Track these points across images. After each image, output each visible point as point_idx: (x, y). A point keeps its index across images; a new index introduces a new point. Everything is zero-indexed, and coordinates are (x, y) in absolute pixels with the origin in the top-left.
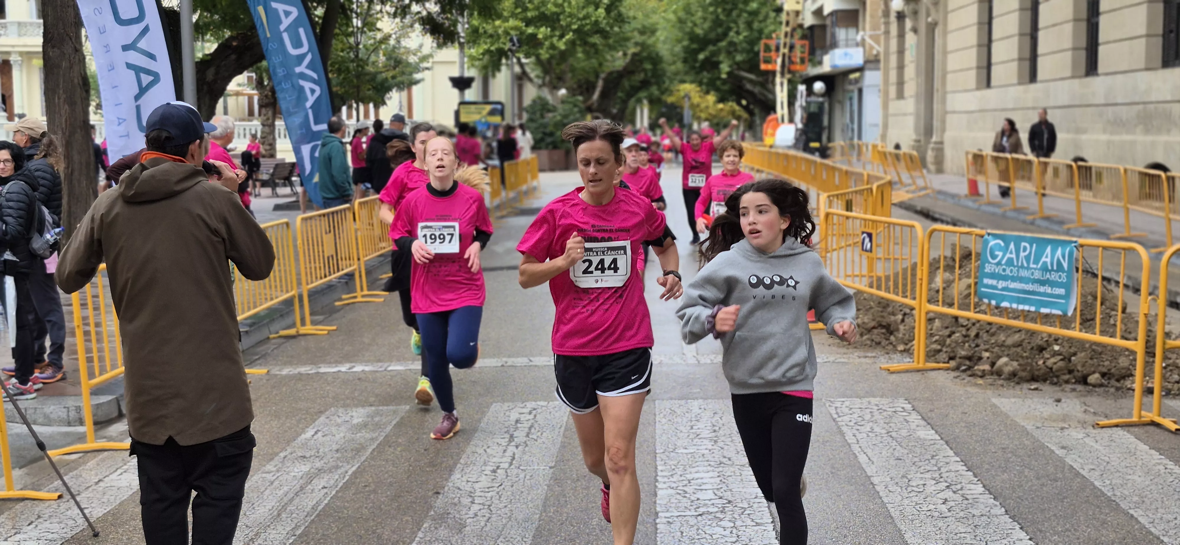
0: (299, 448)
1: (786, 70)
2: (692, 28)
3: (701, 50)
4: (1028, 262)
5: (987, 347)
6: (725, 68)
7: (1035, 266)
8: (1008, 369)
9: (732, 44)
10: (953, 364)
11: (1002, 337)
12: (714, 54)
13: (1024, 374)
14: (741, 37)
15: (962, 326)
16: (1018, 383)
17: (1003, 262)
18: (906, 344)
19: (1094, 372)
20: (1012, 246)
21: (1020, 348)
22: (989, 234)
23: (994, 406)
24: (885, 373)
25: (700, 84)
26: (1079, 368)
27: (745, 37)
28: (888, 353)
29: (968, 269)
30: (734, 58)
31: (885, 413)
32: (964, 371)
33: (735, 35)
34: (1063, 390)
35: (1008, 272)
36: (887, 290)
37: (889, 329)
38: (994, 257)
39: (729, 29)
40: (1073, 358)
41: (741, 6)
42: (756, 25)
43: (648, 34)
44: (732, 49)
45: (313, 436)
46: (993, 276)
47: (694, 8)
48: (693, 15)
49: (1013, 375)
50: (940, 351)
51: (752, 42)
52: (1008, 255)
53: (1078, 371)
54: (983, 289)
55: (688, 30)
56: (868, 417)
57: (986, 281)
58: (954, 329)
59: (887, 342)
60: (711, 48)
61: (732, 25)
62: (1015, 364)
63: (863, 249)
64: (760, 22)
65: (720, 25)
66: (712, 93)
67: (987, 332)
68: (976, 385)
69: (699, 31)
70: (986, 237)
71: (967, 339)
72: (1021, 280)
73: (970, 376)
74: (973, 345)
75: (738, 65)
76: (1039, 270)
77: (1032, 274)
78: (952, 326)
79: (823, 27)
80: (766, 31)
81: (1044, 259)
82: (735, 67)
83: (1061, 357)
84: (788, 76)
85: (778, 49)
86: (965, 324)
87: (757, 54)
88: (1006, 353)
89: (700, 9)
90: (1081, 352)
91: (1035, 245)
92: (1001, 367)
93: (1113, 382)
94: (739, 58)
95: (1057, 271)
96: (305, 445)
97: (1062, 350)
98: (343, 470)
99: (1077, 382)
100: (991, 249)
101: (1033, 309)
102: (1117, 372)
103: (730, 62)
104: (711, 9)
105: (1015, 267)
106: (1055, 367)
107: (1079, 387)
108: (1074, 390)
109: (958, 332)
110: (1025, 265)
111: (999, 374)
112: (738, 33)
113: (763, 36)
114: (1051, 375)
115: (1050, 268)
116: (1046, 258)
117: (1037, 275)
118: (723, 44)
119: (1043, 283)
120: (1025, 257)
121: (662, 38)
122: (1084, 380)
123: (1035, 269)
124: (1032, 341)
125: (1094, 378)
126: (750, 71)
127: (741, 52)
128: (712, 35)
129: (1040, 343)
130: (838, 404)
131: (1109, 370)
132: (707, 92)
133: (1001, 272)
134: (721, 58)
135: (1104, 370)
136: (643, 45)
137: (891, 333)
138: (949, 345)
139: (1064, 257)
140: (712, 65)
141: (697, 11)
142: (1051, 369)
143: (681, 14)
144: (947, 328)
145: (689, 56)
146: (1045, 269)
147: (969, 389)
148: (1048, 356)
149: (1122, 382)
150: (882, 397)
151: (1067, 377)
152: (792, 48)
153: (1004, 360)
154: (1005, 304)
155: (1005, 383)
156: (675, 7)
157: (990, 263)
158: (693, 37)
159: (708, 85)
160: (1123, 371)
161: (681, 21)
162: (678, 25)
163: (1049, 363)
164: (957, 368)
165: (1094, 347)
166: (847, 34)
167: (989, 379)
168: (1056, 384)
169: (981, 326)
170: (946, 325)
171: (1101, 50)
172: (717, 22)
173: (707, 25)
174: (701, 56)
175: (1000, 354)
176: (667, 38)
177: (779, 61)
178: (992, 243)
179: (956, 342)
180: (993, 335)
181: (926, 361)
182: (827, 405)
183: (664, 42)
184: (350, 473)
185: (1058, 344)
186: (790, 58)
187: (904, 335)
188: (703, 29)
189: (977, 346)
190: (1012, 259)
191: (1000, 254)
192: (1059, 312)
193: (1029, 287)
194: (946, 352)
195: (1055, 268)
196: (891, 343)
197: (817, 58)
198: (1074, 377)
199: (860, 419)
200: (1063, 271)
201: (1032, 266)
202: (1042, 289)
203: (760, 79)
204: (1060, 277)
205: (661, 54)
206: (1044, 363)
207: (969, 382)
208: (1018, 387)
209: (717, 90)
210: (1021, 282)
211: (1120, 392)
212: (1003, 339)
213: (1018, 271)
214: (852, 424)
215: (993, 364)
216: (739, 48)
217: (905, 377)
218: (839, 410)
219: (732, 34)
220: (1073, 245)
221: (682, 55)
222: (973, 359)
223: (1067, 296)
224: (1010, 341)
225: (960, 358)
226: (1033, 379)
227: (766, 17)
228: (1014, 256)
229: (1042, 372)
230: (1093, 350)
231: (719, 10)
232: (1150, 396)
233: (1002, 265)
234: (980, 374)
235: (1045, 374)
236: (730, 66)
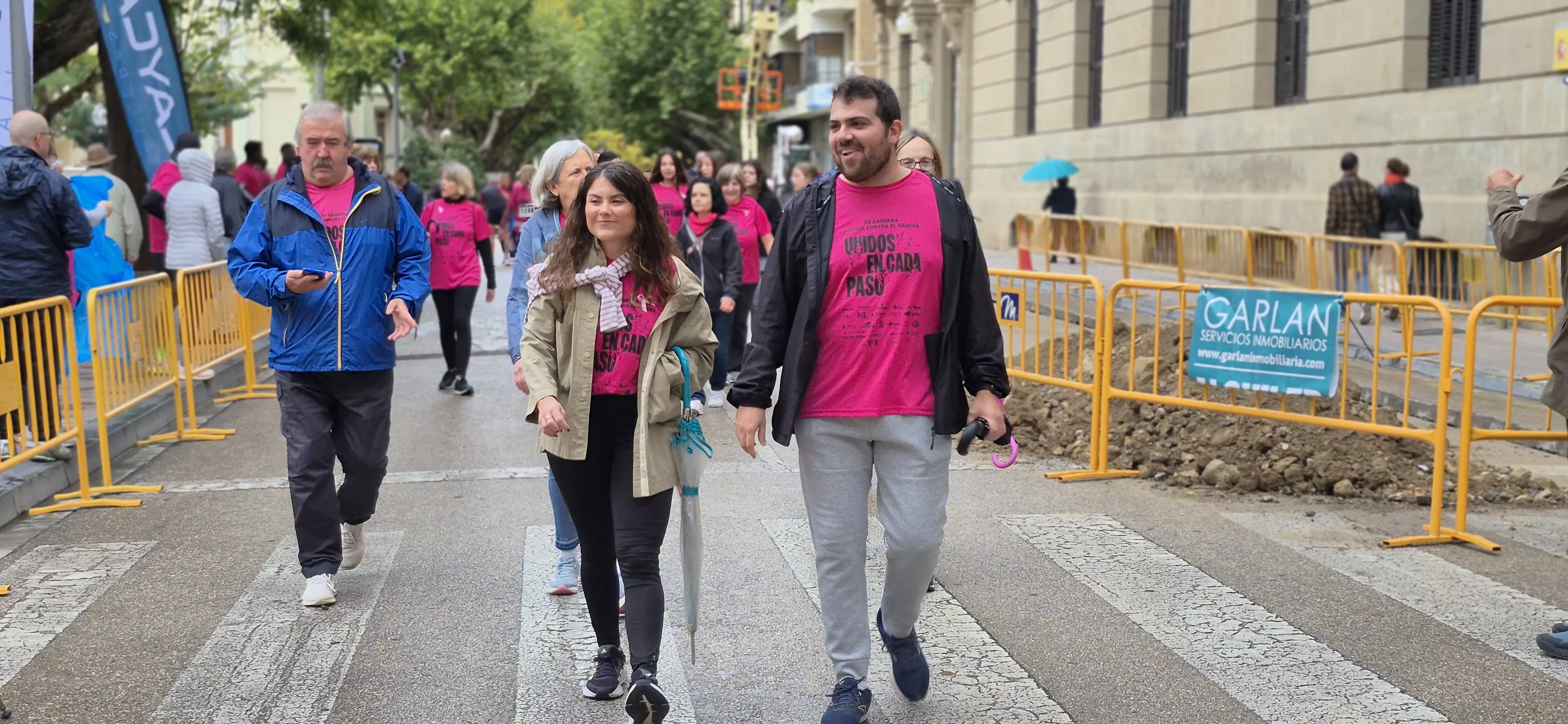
0: (264, 589)
1: (755, 108)
2: (622, 52)
3: (634, 81)
4: (1268, 328)
5: (1189, 446)
6: (667, 105)
7: (1278, 331)
8: (1222, 476)
9: (676, 74)
10: (1143, 469)
11: (1205, 433)
12: (651, 87)
13: (1248, 481)
14: (689, 66)
15: (1146, 420)
16: (1241, 494)
17: (1229, 327)
18: (1065, 446)
19: (1342, 478)
20: (1242, 305)
21: (1234, 448)
22: (1206, 290)
23: (1227, 521)
24: (1056, 483)
25: (624, 128)
26: (1321, 473)
27: (694, 65)
28: (1043, 458)
29: (1124, 348)
30: (679, 93)
31: (1090, 533)
32: (1161, 479)
33: (680, 63)
34: (1305, 502)
35: (1236, 340)
36: (1044, 370)
37: (1035, 427)
38: (1214, 319)
39: (672, 54)
40: (1309, 460)
41: (687, 24)
42: (708, 50)
43: (560, 59)
44: (676, 81)
45: (278, 572)
46: (1212, 346)
47: (625, 25)
48: (623, 35)
49: (1233, 483)
50: (1118, 454)
51: (703, 73)
52: (1236, 317)
53: (1320, 477)
54: (1196, 365)
55: (616, 54)
56: (1070, 537)
57: (1201, 353)
58: (1132, 424)
59: (1036, 444)
60: (648, 79)
61: (676, 49)
62: (1234, 469)
63: (1003, 317)
64: (714, 46)
65: (660, 49)
66: (637, 142)
67: (1184, 426)
68: (1189, 496)
69: (632, 56)
70: (1203, 293)
71: (1155, 436)
72: (1257, 350)
73: (1172, 485)
74: (1168, 445)
75: (684, 103)
76: (1284, 336)
77: (1274, 342)
78: (1129, 420)
79: (796, 57)
80: (722, 58)
81: (1291, 321)
82: (680, 105)
83: (1293, 459)
84: (758, 117)
85: (742, 80)
86: (1149, 417)
87: (712, 88)
88: (1215, 454)
89: (634, 27)
90: (1320, 451)
91: (1277, 303)
92: (1213, 472)
93: (1367, 491)
94: (686, 93)
95: (1312, 337)
96: (270, 586)
97: (1293, 448)
98: (350, 618)
99: (1319, 491)
100: (1210, 309)
101: (1275, 389)
102: (1373, 478)
103: (674, 99)
104: (649, 27)
105: (1246, 333)
106: (1287, 472)
107: (1326, 499)
108: (1320, 501)
109: (1140, 427)
110: (1263, 329)
111: (1211, 482)
112: (684, 60)
113: (718, 65)
114: (1282, 483)
115: (1301, 333)
116: (1296, 319)
117: (1282, 343)
118: (664, 74)
119: (1289, 353)
120: (1263, 318)
121: (581, 64)
122: (1329, 489)
123: (1279, 335)
124: (1250, 438)
125: (1342, 486)
126: (698, 111)
127: (689, 86)
128: (650, 63)
129: (1262, 440)
130: (1020, 522)
131: (1361, 475)
132: (630, 142)
133: (1225, 340)
134: (662, 92)
135: (1354, 475)
136: (552, 73)
137: (1039, 431)
138: (1133, 446)
139: (1322, 318)
140: (647, 101)
141: (629, 29)
142: (1282, 474)
143: (608, 32)
144: (1121, 423)
145: (619, 89)
146: (1293, 333)
147: (1180, 501)
148: (1277, 457)
149: (1379, 490)
150: (1072, 511)
151: (1304, 485)
152: (761, 79)
153: (1216, 463)
154: (1231, 384)
155: (1222, 493)
156: (599, 23)
157: (1207, 328)
158: (624, 65)
159: (634, 130)
160: (1380, 476)
161: (607, 42)
162: (604, 47)
163: (1280, 465)
164: (1151, 476)
165: (1336, 445)
166: (829, 65)
167: (1202, 490)
168: (1291, 494)
169: (1175, 418)
170: (1119, 419)
171: (1192, 84)
172: (655, 45)
173: (643, 48)
174: (635, 90)
175: (1210, 455)
176: (588, 64)
177: (746, 96)
178: (1212, 301)
179: (1142, 441)
180: (1192, 430)
181: (1108, 467)
182: (1004, 522)
183: (584, 69)
184: (363, 621)
185: (1286, 442)
186: (760, 92)
187: (1061, 433)
188: (637, 53)
189: (1174, 445)
190: (1243, 322)
191: (1225, 316)
192: (1315, 393)
193: (1270, 360)
194: (1129, 454)
195: (1309, 333)
196: (1041, 446)
197: (788, 97)
198: (1314, 485)
199: (1062, 541)
200: (1322, 337)
201: (1273, 330)
202: (1289, 362)
203: (713, 122)
204: (1317, 345)
205: (576, 87)
206: (1270, 467)
207: (1174, 493)
208: (1245, 499)
209: (644, 137)
210: (1256, 353)
211: (1381, 505)
212: (1208, 436)
213: (1251, 338)
214: (1054, 546)
215: (1201, 469)
216: (686, 81)
217: (1086, 487)
218: (1024, 529)
219: (676, 60)
220: (1336, 301)
221: (608, 88)
222: (1171, 463)
223: (1328, 370)
224: (1217, 439)
225: (1153, 461)
226: (1260, 488)
227: (722, 39)
228: (1245, 318)
229: (1271, 478)
230: (1336, 449)
231: (659, 29)
232: (1424, 508)
233: (1226, 331)
234: (1186, 482)
235: (1275, 482)
236: (674, 104)
